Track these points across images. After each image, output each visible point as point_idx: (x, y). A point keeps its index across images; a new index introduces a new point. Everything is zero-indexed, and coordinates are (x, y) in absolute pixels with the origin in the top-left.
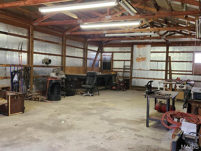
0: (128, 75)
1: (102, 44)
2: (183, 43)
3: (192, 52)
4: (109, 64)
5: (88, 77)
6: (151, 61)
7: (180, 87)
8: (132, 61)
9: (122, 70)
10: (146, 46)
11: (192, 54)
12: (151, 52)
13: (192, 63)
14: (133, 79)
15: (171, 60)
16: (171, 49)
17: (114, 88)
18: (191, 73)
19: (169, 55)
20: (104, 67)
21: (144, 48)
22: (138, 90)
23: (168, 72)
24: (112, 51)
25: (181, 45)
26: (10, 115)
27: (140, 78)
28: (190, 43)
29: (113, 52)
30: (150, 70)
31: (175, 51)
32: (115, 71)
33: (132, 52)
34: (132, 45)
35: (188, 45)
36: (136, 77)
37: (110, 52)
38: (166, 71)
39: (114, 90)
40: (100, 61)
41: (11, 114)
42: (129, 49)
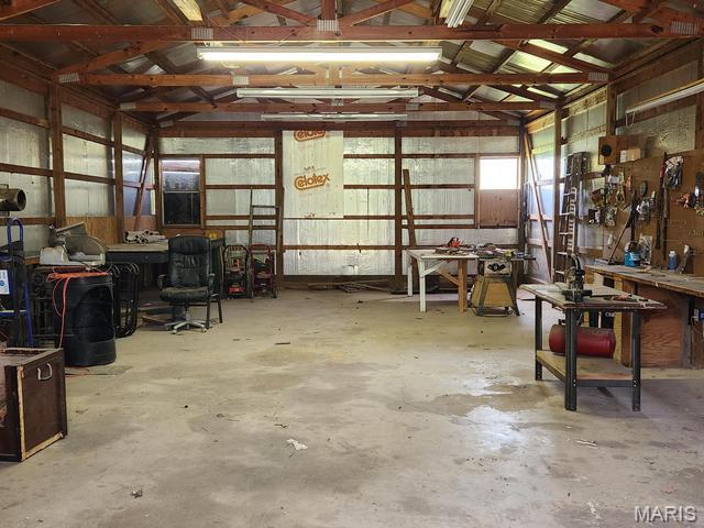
0: (268, 237)
1: (157, 123)
2: (444, 128)
3: (473, 156)
4: (189, 200)
5: (176, 257)
6: (346, 187)
7: (492, 267)
8: (279, 188)
9: (245, 223)
10: (328, 136)
11: (471, 160)
12: (346, 156)
13: (473, 190)
14: (287, 254)
15: (412, 183)
16: (408, 145)
17: (237, 290)
18: (471, 222)
19: (404, 167)
20: (172, 214)
21: (319, 141)
22: (312, 289)
23: (405, 222)
24: (202, 152)
25: (437, 132)
26: (24, 455)
27: (313, 247)
28: (464, 128)
29: (204, 157)
30: (346, 218)
31: (421, 152)
32: (218, 228)
33: (278, 156)
34: (275, 130)
35: (458, 132)
36: (299, 244)
37: (193, 156)
38: (398, 217)
39: (239, 297)
40: (153, 192)
41: (27, 450)
42: (265, 145)
